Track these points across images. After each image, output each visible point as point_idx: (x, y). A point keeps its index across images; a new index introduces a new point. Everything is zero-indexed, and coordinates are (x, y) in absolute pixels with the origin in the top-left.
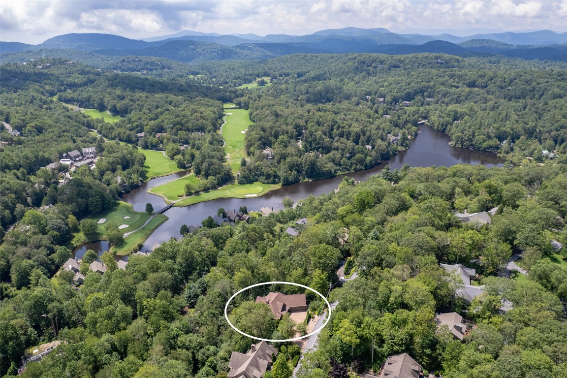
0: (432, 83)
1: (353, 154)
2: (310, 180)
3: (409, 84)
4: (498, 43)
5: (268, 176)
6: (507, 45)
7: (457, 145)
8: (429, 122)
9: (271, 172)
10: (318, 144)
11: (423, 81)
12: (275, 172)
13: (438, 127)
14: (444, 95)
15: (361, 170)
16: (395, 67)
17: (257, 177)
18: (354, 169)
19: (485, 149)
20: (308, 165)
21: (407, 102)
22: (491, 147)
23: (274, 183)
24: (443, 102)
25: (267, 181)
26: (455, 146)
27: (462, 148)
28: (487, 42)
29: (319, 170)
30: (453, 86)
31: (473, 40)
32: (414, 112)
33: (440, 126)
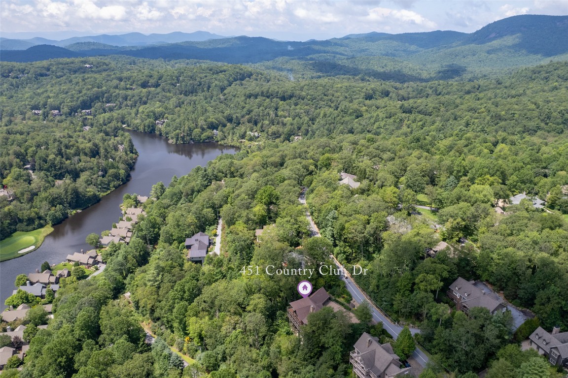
0: (104, 88)
1: (105, 171)
2: (79, 211)
3: (80, 92)
4: (104, 45)
5: (30, 221)
6: (113, 47)
7: (178, 142)
8: (128, 126)
9: (33, 214)
10: (60, 169)
11: (93, 87)
12: (37, 213)
13: (144, 130)
14: (126, 98)
15: (119, 185)
16: (42, 75)
17: (13, 227)
18: (114, 186)
19: (204, 140)
20: (72, 194)
21: (87, 111)
22: (209, 138)
23: (41, 226)
24: (127, 105)
25: (31, 227)
26: (176, 143)
27: (184, 143)
28: (94, 45)
29: (84, 196)
30: (127, 89)
31: (78, 43)
32: (108, 119)
33: (146, 128)
